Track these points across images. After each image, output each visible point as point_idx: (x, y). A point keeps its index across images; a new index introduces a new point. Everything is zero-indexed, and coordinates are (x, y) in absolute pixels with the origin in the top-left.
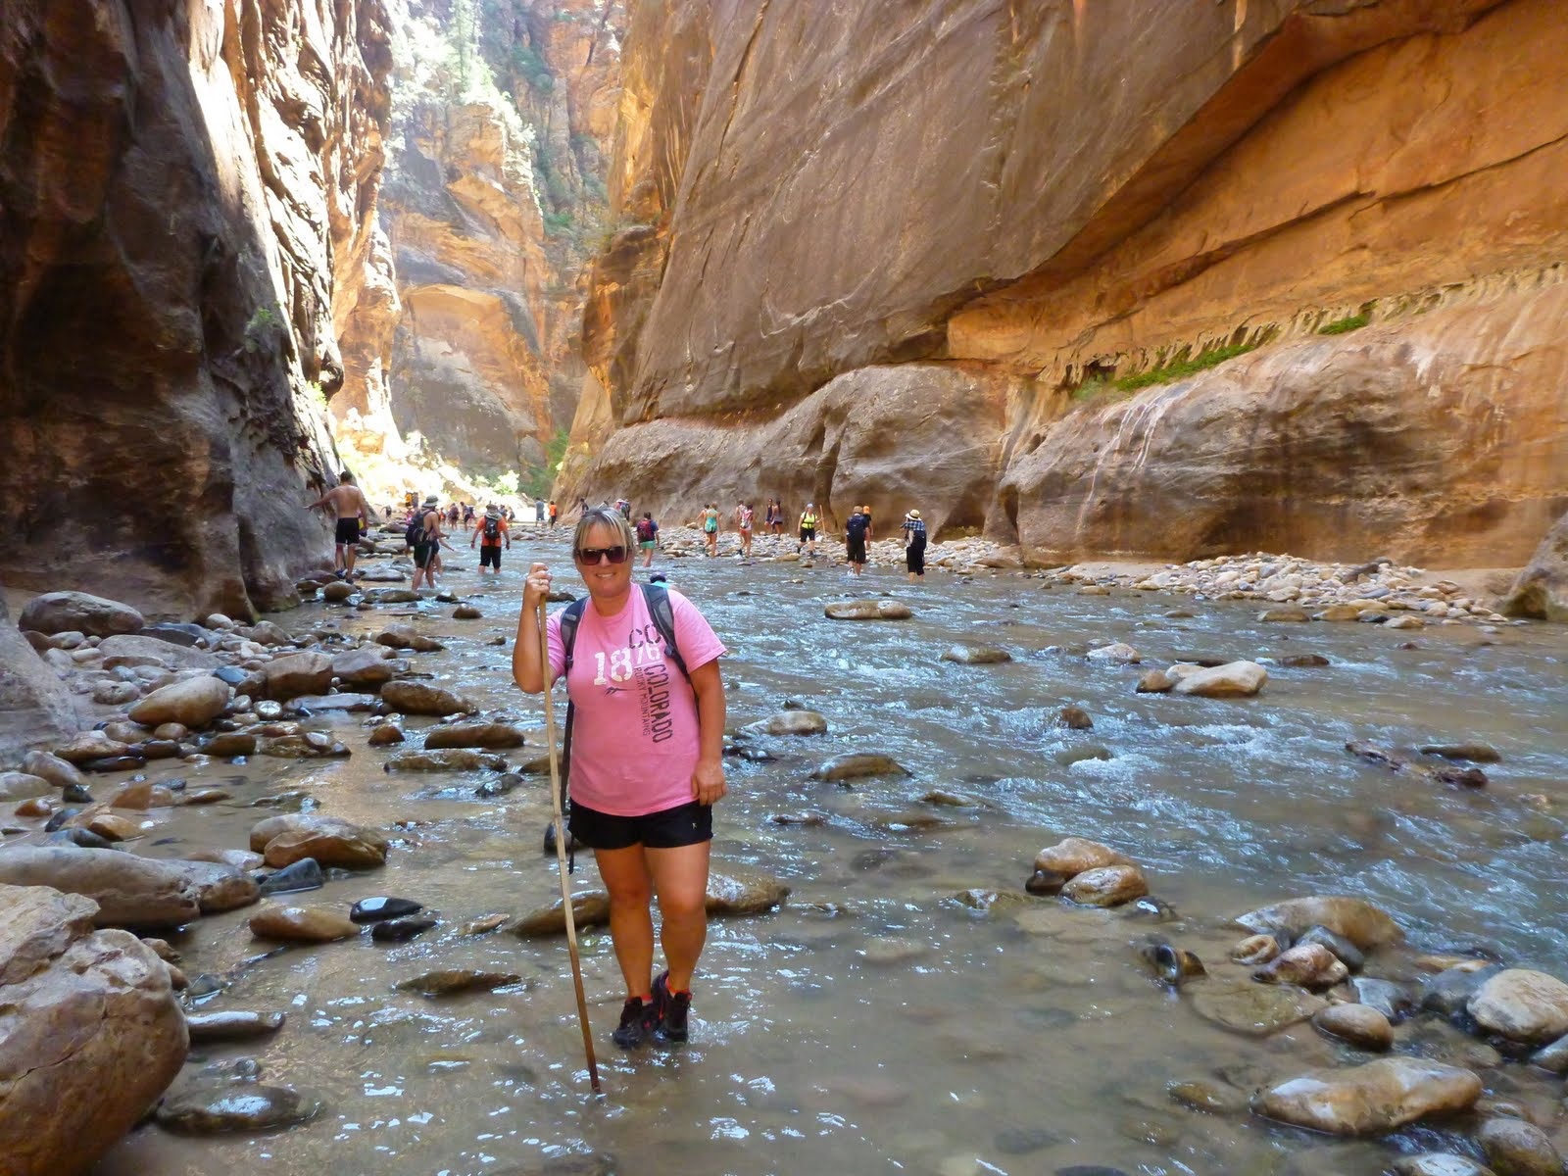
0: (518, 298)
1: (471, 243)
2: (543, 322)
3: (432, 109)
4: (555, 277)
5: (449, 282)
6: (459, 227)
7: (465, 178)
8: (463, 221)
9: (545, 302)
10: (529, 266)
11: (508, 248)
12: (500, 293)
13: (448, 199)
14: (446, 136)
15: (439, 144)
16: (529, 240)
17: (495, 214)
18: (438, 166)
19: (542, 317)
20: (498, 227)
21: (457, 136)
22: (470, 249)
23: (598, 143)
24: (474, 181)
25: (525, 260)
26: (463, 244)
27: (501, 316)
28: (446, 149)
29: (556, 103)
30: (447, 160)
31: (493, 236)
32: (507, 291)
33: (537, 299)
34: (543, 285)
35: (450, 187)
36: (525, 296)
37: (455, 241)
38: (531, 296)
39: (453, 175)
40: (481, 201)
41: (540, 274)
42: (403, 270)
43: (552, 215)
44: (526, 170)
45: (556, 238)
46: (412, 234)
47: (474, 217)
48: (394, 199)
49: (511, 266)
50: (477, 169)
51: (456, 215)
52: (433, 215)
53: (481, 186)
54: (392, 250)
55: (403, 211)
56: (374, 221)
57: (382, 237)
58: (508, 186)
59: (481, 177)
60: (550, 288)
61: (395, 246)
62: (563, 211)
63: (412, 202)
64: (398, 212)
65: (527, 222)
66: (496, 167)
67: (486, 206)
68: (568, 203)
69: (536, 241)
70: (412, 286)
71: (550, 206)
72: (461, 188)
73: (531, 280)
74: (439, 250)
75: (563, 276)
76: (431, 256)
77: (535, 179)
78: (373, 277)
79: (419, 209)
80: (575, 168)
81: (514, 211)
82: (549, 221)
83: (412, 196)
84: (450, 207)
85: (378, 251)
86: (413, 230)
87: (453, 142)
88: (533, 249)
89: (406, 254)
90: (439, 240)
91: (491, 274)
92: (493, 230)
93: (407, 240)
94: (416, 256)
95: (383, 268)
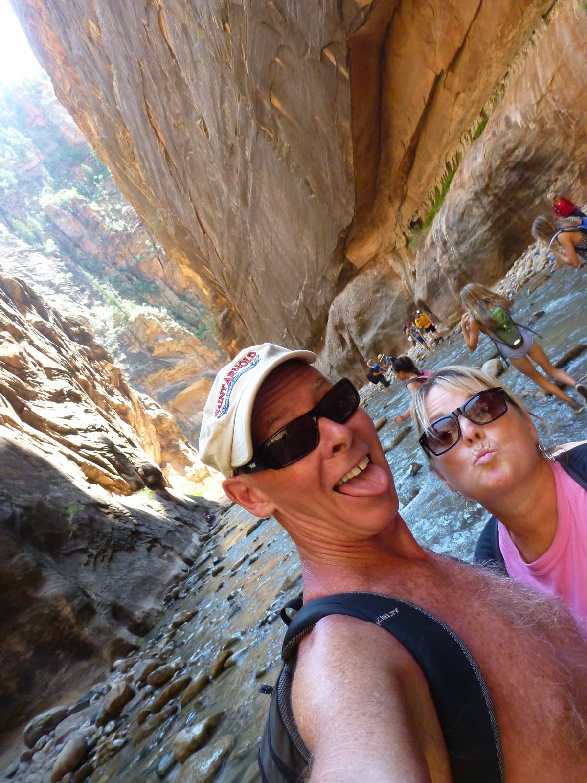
0: (212, 372)
1: (177, 368)
4: (217, 352)
5: (182, 388)
6: (169, 366)
7: (156, 347)
8: (168, 363)
10: (205, 357)
11: (192, 358)
13: (156, 360)
15: (137, 344)
16: (197, 347)
17: (177, 350)
18: (143, 352)
20: (182, 353)
22: (180, 370)
23: (190, 290)
24: (160, 345)
25: (202, 356)
26: (175, 371)
28: (141, 343)
29: (163, 291)
30: (144, 347)
31: (183, 358)
32: (205, 373)
34: (216, 359)
35: (153, 355)
36: (213, 369)
37: (172, 372)
38: (215, 366)
39: (151, 350)
40: (168, 350)
41: (211, 356)
42: (163, 399)
43: (197, 331)
44: (174, 324)
45: (206, 338)
46: (155, 384)
47: (171, 358)
48: (138, 378)
49: (199, 363)
50: (157, 340)
51: (163, 363)
52: (156, 371)
53: (164, 345)
54: (152, 397)
55: (145, 379)
56: (135, 394)
57: (143, 396)
58: (173, 336)
59: (161, 341)
60: (220, 358)
61: (153, 394)
62: (200, 326)
63: (145, 373)
64: (143, 381)
65: (191, 342)
66: (163, 333)
67: (171, 350)
68: (199, 322)
69: (200, 346)
70: (171, 402)
71: (194, 329)
72: (158, 351)
73: (210, 361)
74: (169, 381)
75: (220, 349)
76: (168, 386)
77: (180, 324)
78: (153, 413)
79: (150, 373)
80: (191, 307)
81: (183, 342)
82: (198, 334)
83: (142, 370)
84: (159, 362)
85: (147, 402)
86: (154, 382)
87: (141, 338)
88: (201, 349)
89: (159, 393)
90: (166, 377)
91: (194, 373)
92: (181, 356)
93: (156, 387)
94: (163, 390)
95: (153, 407)
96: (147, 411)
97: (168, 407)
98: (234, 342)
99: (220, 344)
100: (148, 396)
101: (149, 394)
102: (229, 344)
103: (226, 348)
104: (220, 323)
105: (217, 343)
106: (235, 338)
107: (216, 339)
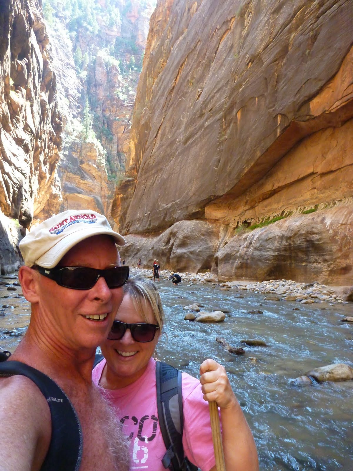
0: (99, 198)
1: (86, 182)
2: (106, 206)
3: (77, 144)
4: (110, 192)
5: (79, 193)
6: (83, 177)
7: (85, 164)
8: (84, 176)
9: (107, 200)
10: (103, 189)
11: (97, 184)
12: (93, 197)
13: (80, 169)
14: (81, 151)
15: (78, 153)
16: (103, 181)
17: (94, 174)
18: (78, 160)
19: (106, 204)
20: (94, 178)
21: (84, 152)
22: (86, 184)
23: (125, 155)
24: (88, 164)
25: (102, 187)
26: (84, 182)
27: (93, 203)
28: (80, 155)
29: (113, 143)
30: (81, 158)
31: (93, 180)
32: (96, 196)
33: (104, 199)
34: (106, 195)
35: (81, 166)
36: (101, 198)
37: (81, 181)
38: (103, 198)
39: (82, 162)
40: (90, 170)
41: (106, 191)
42: (65, 189)
43: (110, 175)
44: (104, 162)
45: (111, 181)
46: (69, 179)
47: (87, 174)
48: (64, 169)
49: (97, 189)
50: (89, 161)
51: (82, 174)
52: (75, 174)
53: (90, 166)
54: (62, 183)
55: (66, 172)
56: (55, 174)
57: (58, 179)
58: (98, 166)
59: (90, 163)
60: (109, 196)
61: (63, 182)
62: (114, 174)
63: (69, 170)
64: (65, 172)
65: (103, 177)
66: (95, 160)
67: (91, 172)
68: (115, 172)
69: (105, 182)
70: (67, 194)
71: (110, 172)
72: (84, 166)
73: (103, 193)
74: (77, 184)
75: (113, 192)
76: (74, 185)
77: (106, 164)
78: (55, 191)
79: (71, 172)
80: (118, 162)
81: (99, 173)
82: (109, 176)
83: (69, 168)
84: (80, 171)
85: (57, 183)
86: (69, 177)
87: (83, 153)
88: (104, 184)
89: (67, 184)
90: (77, 181)
91: (91, 191)
92: (93, 178)
93: (67, 180)
94: (69, 185)
95: (58, 188)
96: (52, 187)
97: (65, 194)
98: (121, 196)
99: (115, 190)
100: (60, 181)
101: (62, 181)
102: (119, 194)
103: (115, 195)
104: (124, 181)
105: (114, 189)
106: (124, 195)
107: (115, 186)
